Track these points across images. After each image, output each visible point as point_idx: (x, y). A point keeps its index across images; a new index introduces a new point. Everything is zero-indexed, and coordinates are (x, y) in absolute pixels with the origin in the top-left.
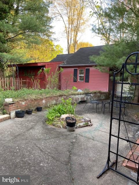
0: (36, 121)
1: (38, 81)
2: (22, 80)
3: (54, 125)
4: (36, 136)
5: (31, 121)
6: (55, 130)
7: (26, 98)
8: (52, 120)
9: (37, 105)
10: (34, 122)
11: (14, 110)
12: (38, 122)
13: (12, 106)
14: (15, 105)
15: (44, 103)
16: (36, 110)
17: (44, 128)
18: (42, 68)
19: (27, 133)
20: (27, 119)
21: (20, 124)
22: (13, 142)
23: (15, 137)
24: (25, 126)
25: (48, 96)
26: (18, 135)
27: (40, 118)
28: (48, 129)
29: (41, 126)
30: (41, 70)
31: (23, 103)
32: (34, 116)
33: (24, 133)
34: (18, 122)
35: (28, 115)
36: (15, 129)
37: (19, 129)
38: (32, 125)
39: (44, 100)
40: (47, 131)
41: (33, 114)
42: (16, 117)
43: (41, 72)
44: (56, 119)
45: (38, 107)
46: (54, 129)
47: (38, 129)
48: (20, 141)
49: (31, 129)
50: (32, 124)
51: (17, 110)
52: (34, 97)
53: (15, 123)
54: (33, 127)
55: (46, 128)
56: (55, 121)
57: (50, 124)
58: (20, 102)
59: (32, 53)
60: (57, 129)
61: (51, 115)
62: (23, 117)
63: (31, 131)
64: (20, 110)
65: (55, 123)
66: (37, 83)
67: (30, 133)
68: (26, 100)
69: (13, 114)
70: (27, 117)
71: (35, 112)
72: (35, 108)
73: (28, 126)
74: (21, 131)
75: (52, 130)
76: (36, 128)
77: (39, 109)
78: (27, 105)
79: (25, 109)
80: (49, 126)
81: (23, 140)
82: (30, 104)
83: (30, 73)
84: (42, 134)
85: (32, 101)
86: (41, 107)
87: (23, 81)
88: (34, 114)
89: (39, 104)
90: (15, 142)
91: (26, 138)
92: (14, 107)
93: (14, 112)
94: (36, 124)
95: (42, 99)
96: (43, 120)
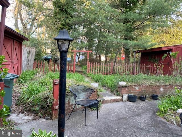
0: (146, 109)
1: (161, 67)
2: (145, 65)
3: (165, 119)
4: (139, 124)
5: (142, 108)
6: (164, 125)
7: (140, 83)
8: (165, 112)
9: (152, 92)
10: (143, 110)
11: (127, 93)
12: (147, 110)
13: (125, 89)
14: (128, 89)
15: (161, 92)
16: (151, 98)
17: (152, 118)
18: (168, 53)
19: (131, 118)
20: (138, 105)
21: (129, 108)
22: (115, 123)
23: (119, 119)
24: (133, 111)
25: (167, 83)
26: (122, 118)
27: (152, 107)
28: (156, 121)
29: (150, 115)
30: (165, 55)
31: (137, 88)
32: (147, 103)
33: (128, 117)
34: (128, 106)
35: (141, 101)
36: (122, 112)
37: (126, 112)
38: (140, 112)
39: (162, 88)
40: (154, 123)
41: (146, 100)
42: (128, 101)
43: (166, 57)
44: (170, 112)
45: (153, 95)
46: (164, 123)
47: (144, 118)
48: (122, 124)
49: (137, 115)
50: (141, 110)
51: (129, 94)
52: (149, 83)
53: (124, 107)
54: (140, 114)
55: (154, 119)
56: (169, 114)
57: (161, 116)
58: (134, 87)
59: (161, 37)
60: (168, 124)
61: (164, 106)
62: (134, 102)
63: (137, 117)
64: (133, 94)
65: (168, 116)
66: (160, 69)
67: (134, 120)
68: (139, 85)
69: (125, 97)
70: (138, 103)
71: (150, 99)
72: (151, 95)
73: (135, 111)
74: (127, 115)
75: (160, 124)
76: (144, 116)
77: (154, 97)
78: (141, 90)
79: (138, 94)
80: (159, 118)
81: (125, 124)
82: (145, 90)
83: (155, 58)
84: (147, 124)
85: (147, 87)
86: (158, 95)
87: (145, 67)
88: (148, 101)
89: (156, 92)
90: (117, 123)
91: (129, 123)
92: (126, 91)
93: (127, 96)
94: (145, 112)
95: (160, 87)
96: (155, 109)
